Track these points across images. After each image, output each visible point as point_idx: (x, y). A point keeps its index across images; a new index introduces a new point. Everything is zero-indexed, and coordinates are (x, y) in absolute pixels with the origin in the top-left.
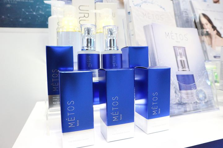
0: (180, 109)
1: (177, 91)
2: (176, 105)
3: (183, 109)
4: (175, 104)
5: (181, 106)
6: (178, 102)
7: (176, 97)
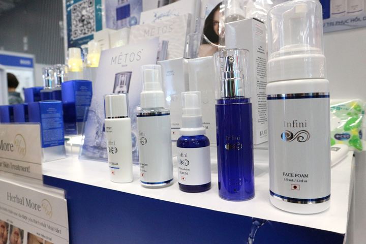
0: (95, 153)
1: (99, 131)
2: (92, 149)
3: (98, 155)
4: (92, 147)
5: (97, 150)
6: (96, 145)
7: (95, 138)
